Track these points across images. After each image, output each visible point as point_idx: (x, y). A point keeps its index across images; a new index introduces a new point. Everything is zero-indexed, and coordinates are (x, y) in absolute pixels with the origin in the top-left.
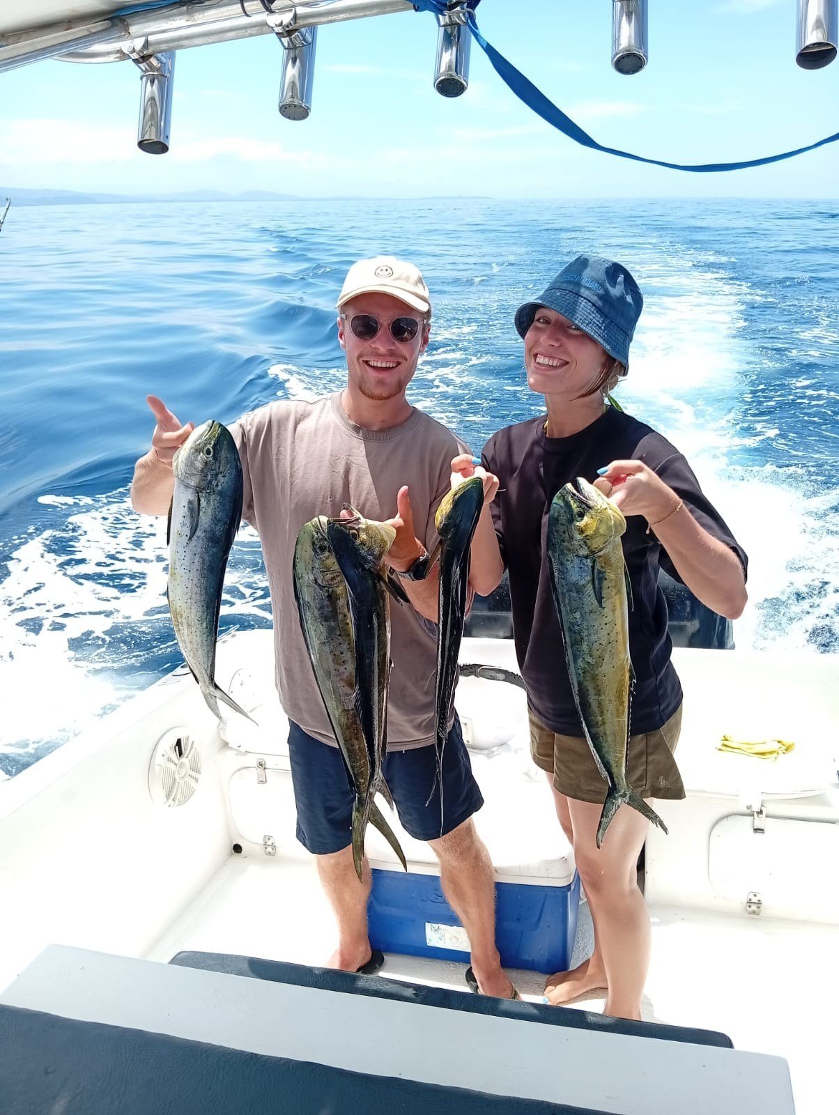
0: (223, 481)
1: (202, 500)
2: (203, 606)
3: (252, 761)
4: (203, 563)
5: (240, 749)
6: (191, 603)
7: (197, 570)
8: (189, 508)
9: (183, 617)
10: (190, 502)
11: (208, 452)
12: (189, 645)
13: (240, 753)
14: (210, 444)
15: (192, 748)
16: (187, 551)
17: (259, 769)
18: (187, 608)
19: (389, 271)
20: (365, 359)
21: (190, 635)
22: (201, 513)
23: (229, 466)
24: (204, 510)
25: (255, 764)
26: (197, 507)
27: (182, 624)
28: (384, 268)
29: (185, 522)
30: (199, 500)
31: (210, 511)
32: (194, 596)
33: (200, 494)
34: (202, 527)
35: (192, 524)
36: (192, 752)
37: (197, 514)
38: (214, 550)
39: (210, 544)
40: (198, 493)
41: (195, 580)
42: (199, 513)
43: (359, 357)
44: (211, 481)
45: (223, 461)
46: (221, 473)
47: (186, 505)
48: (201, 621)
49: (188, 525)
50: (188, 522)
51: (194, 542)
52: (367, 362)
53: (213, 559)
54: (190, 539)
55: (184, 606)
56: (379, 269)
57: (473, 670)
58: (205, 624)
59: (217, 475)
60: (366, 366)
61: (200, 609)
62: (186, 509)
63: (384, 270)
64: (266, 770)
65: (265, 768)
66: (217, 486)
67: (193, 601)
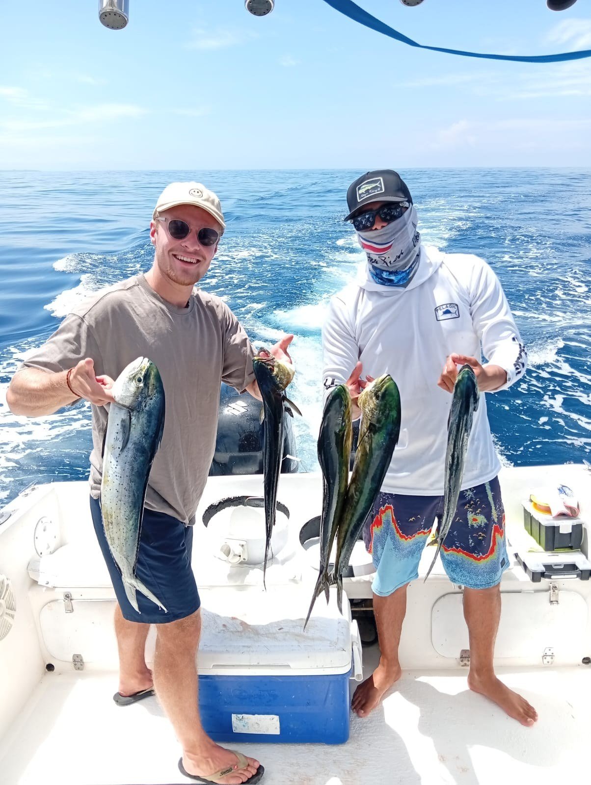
0: (151, 402)
1: (133, 418)
2: (130, 506)
3: (59, 595)
4: (132, 469)
5: (47, 585)
6: (121, 504)
7: (127, 476)
8: (122, 425)
9: (113, 517)
10: (123, 421)
11: (139, 380)
12: (116, 541)
13: (48, 588)
14: (141, 374)
15: (7, 590)
16: (119, 460)
17: (66, 601)
18: (117, 509)
19: (200, 193)
20: (174, 253)
21: (119, 533)
22: (132, 429)
23: (155, 391)
24: (134, 426)
25: (62, 597)
26: (129, 424)
27: (112, 523)
28: (196, 191)
29: (118, 437)
30: (130, 419)
31: (139, 427)
32: (123, 498)
33: (131, 414)
34: (132, 440)
35: (123, 438)
36: (7, 593)
37: (128, 429)
38: (141, 459)
39: (138, 454)
40: (130, 413)
41: (125, 485)
42: (130, 429)
43: (170, 251)
44: (141, 402)
45: (150, 387)
46: (149, 396)
47: (120, 424)
48: (128, 519)
49: (121, 439)
50: (120, 436)
51: (125, 453)
52: (175, 256)
53: (140, 466)
54: (122, 450)
55: (114, 508)
56: (193, 190)
57: (241, 501)
58: (131, 523)
59: (145, 398)
60: (175, 259)
61: (128, 509)
62: (119, 426)
63: (196, 192)
64: (72, 601)
65: (71, 600)
66: (145, 406)
67: (122, 503)
